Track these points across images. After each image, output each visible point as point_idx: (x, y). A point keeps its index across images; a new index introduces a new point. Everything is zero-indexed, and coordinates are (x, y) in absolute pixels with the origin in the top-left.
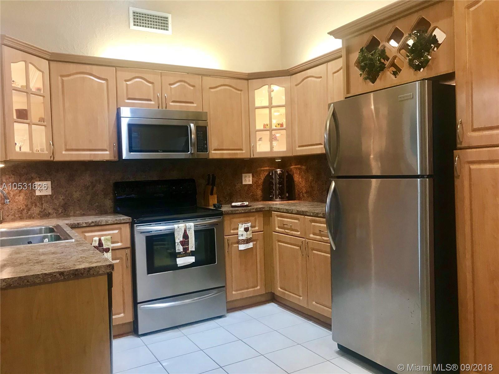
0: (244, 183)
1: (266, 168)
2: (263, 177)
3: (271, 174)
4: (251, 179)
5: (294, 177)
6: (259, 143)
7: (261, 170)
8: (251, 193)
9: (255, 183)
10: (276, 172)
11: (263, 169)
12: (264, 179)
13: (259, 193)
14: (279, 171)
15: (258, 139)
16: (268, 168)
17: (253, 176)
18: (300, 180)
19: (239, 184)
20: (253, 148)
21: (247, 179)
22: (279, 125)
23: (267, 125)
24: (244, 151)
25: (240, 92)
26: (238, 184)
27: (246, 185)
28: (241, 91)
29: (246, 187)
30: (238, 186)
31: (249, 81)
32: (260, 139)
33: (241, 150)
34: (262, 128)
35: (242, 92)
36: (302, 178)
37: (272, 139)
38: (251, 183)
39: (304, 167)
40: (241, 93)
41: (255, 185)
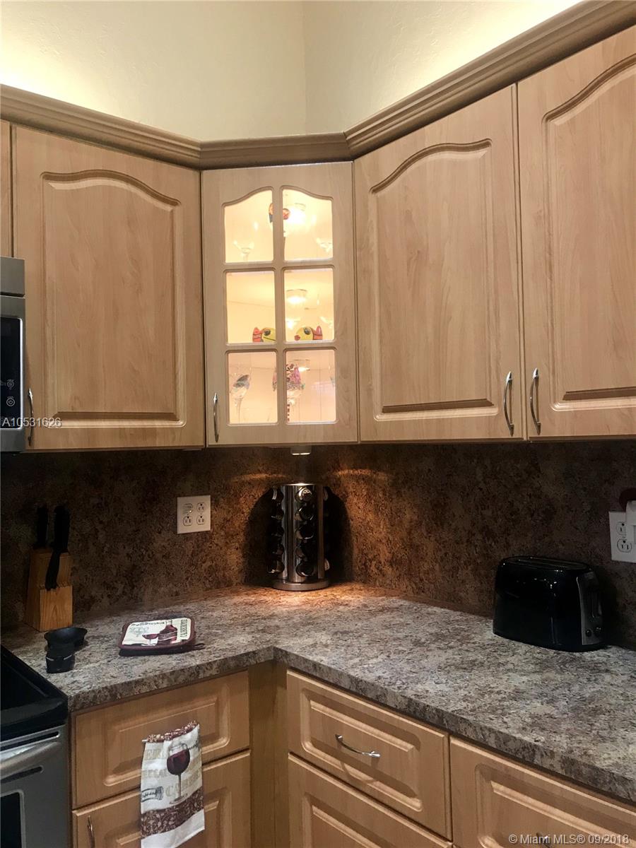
0: (182, 529)
1: (258, 476)
2: (247, 504)
3: (274, 498)
4: (207, 514)
5: (347, 505)
6: (235, 393)
7: (243, 484)
8: (209, 563)
9: (222, 527)
10: (292, 492)
11: (248, 477)
12: (253, 513)
13: (234, 558)
14: (301, 488)
15: (232, 381)
16: (264, 476)
17: (215, 504)
18: (371, 517)
19: (163, 532)
20: (215, 410)
21: (194, 515)
22: (307, 333)
23: (267, 333)
24: (181, 423)
25: (169, 208)
26: (160, 533)
27: (187, 536)
28: (174, 203)
29: (189, 543)
30: (160, 542)
31: (205, 172)
32: (242, 381)
33: (171, 417)
34: (248, 340)
35: (177, 208)
36: (377, 511)
37: (284, 380)
38: (206, 527)
39: (382, 477)
40: (172, 211)
41: (223, 533)
